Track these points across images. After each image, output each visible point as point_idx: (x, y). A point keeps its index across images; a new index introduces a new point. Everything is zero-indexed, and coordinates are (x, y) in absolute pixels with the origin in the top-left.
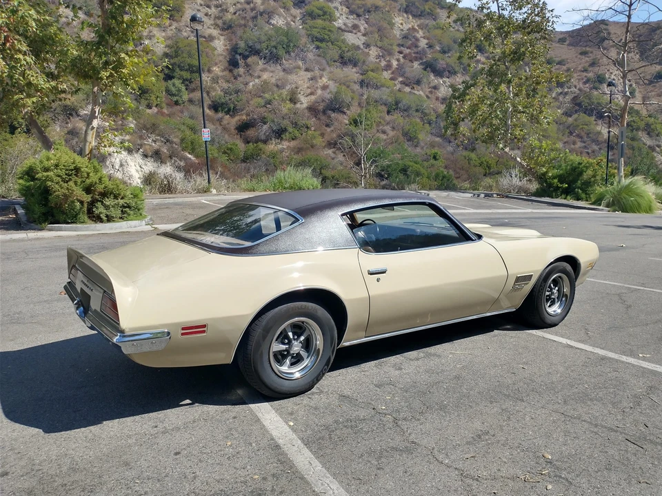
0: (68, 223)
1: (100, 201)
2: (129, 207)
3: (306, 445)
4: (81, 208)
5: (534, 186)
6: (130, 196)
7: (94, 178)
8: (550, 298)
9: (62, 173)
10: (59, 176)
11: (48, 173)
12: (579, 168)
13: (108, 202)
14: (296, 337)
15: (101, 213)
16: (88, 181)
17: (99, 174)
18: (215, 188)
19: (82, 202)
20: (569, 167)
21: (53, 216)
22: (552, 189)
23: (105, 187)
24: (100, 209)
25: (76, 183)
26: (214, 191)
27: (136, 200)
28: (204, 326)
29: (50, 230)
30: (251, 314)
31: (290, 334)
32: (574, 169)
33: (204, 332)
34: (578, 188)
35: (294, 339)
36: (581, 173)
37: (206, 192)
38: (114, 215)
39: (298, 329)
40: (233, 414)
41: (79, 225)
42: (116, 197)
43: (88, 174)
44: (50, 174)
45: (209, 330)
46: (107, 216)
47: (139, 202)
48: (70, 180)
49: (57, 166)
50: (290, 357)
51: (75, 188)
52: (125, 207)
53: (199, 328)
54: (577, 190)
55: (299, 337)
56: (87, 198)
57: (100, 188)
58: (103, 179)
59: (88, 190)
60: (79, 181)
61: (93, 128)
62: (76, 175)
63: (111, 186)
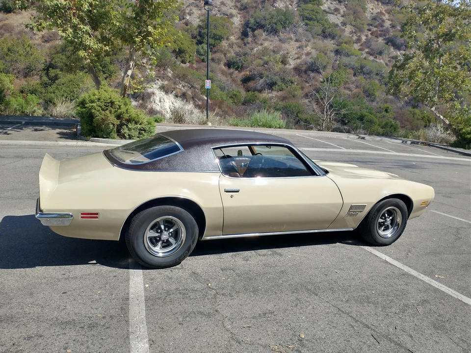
0: (104, 138)
1: (126, 125)
2: (145, 131)
3: (146, 301)
4: (113, 129)
5: (453, 139)
6: (146, 123)
7: (123, 109)
8: (384, 225)
9: (102, 105)
10: (99, 106)
11: (93, 104)
13: (130, 126)
14: (167, 229)
15: (125, 133)
16: (119, 111)
17: (127, 107)
18: (211, 122)
19: (114, 125)
21: (95, 132)
22: (465, 142)
23: (130, 116)
24: (125, 130)
25: (110, 112)
26: (210, 124)
27: (149, 126)
28: (97, 214)
29: (92, 141)
30: (131, 209)
31: (163, 227)
33: (97, 217)
35: (165, 230)
37: (204, 124)
38: (133, 135)
39: (169, 224)
40: (115, 274)
41: (110, 140)
42: (136, 123)
43: (120, 106)
44: (94, 104)
45: (100, 216)
46: (129, 135)
47: (151, 128)
48: (107, 109)
49: (99, 99)
50: (161, 242)
51: (109, 115)
52: (142, 130)
53: (94, 215)
55: (169, 229)
56: (118, 122)
57: (126, 116)
58: (128, 110)
59: (119, 117)
60: (113, 110)
61: (128, 76)
62: (111, 106)
63: (134, 116)
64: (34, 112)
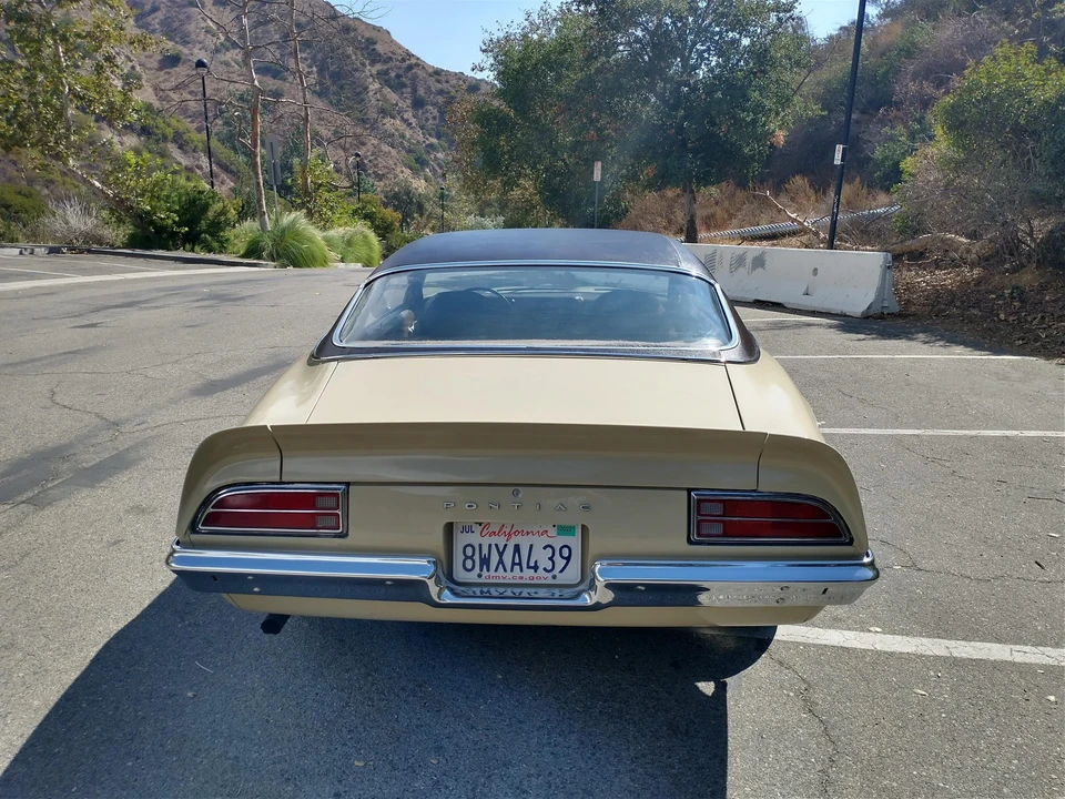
5: (115, 231)
12: (201, 199)
20: (184, 198)
22: (165, 235)
32: (192, 202)
34: (205, 232)
36: (205, 208)
54: (203, 235)
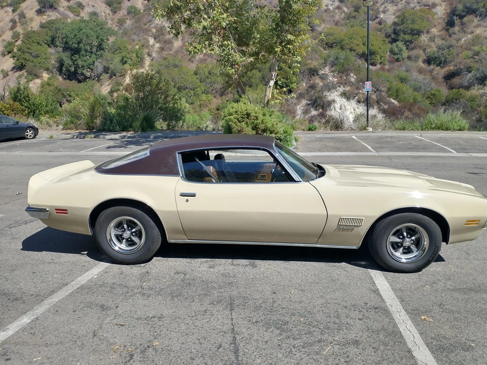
6: (282, 132)
7: (259, 120)
9: (239, 117)
10: (236, 118)
16: (256, 122)
23: (265, 126)
25: (247, 123)
26: (370, 129)
27: (285, 135)
37: (365, 129)
42: (271, 133)
43: (256, 117)
44: (232, 117)
47: (288, 136)
48: (244, 121)
49: (236, 112)
51: (245, 126)
56: (253, 133)
57: (262, 127)
58: (264, 121)
59: (255, 128)
60: (249, 122)
61: (270, 86)
62: (247, 118)
63: (269, 125)
64: (207, 127)
